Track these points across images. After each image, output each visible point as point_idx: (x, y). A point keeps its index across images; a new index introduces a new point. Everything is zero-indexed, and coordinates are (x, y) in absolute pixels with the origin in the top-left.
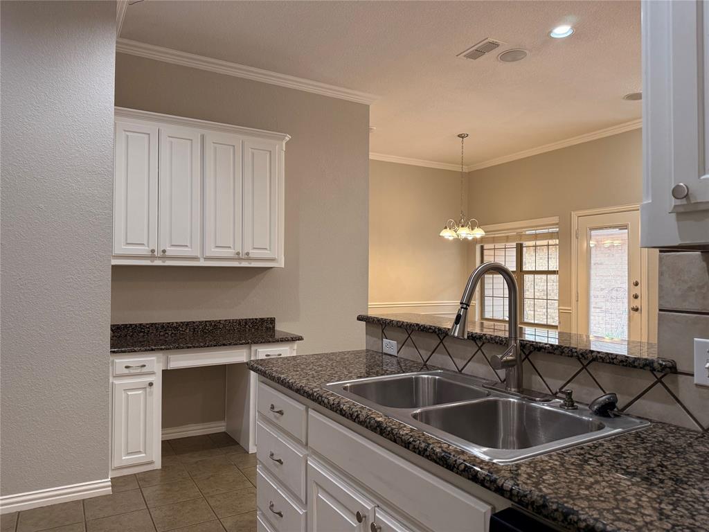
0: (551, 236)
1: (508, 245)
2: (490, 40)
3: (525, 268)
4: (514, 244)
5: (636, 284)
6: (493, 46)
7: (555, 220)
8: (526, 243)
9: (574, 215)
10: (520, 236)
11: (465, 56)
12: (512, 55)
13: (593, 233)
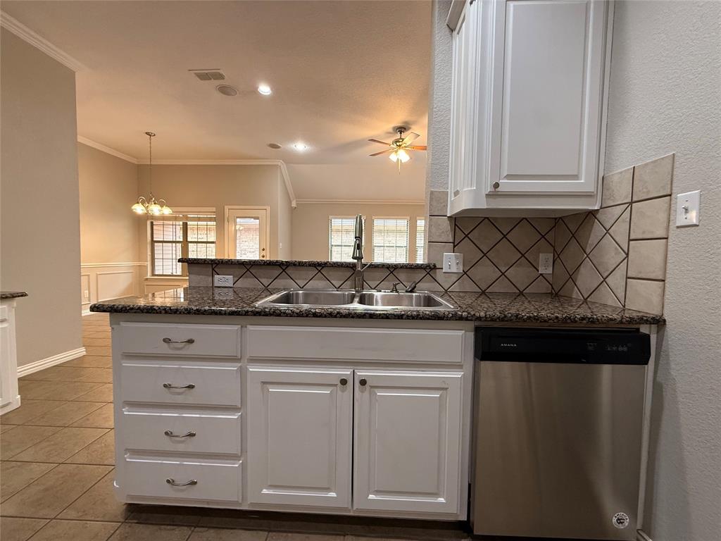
0: (211, 219)
1: (177, 223)
2: (221, 72)
3: (189, 239)
4: (181, 223)
5: (264, 250)
6: (219, 76)
7: (214, 209)
8: (189, 223)
9: (226, 208)
10: (187, 218)
11: (195, 74)
12: (224, 90)
13: (238, 220)
